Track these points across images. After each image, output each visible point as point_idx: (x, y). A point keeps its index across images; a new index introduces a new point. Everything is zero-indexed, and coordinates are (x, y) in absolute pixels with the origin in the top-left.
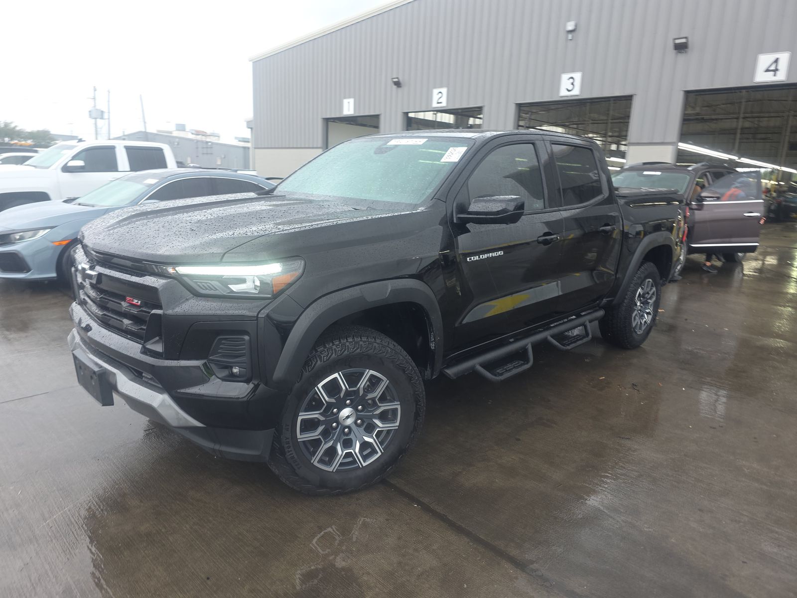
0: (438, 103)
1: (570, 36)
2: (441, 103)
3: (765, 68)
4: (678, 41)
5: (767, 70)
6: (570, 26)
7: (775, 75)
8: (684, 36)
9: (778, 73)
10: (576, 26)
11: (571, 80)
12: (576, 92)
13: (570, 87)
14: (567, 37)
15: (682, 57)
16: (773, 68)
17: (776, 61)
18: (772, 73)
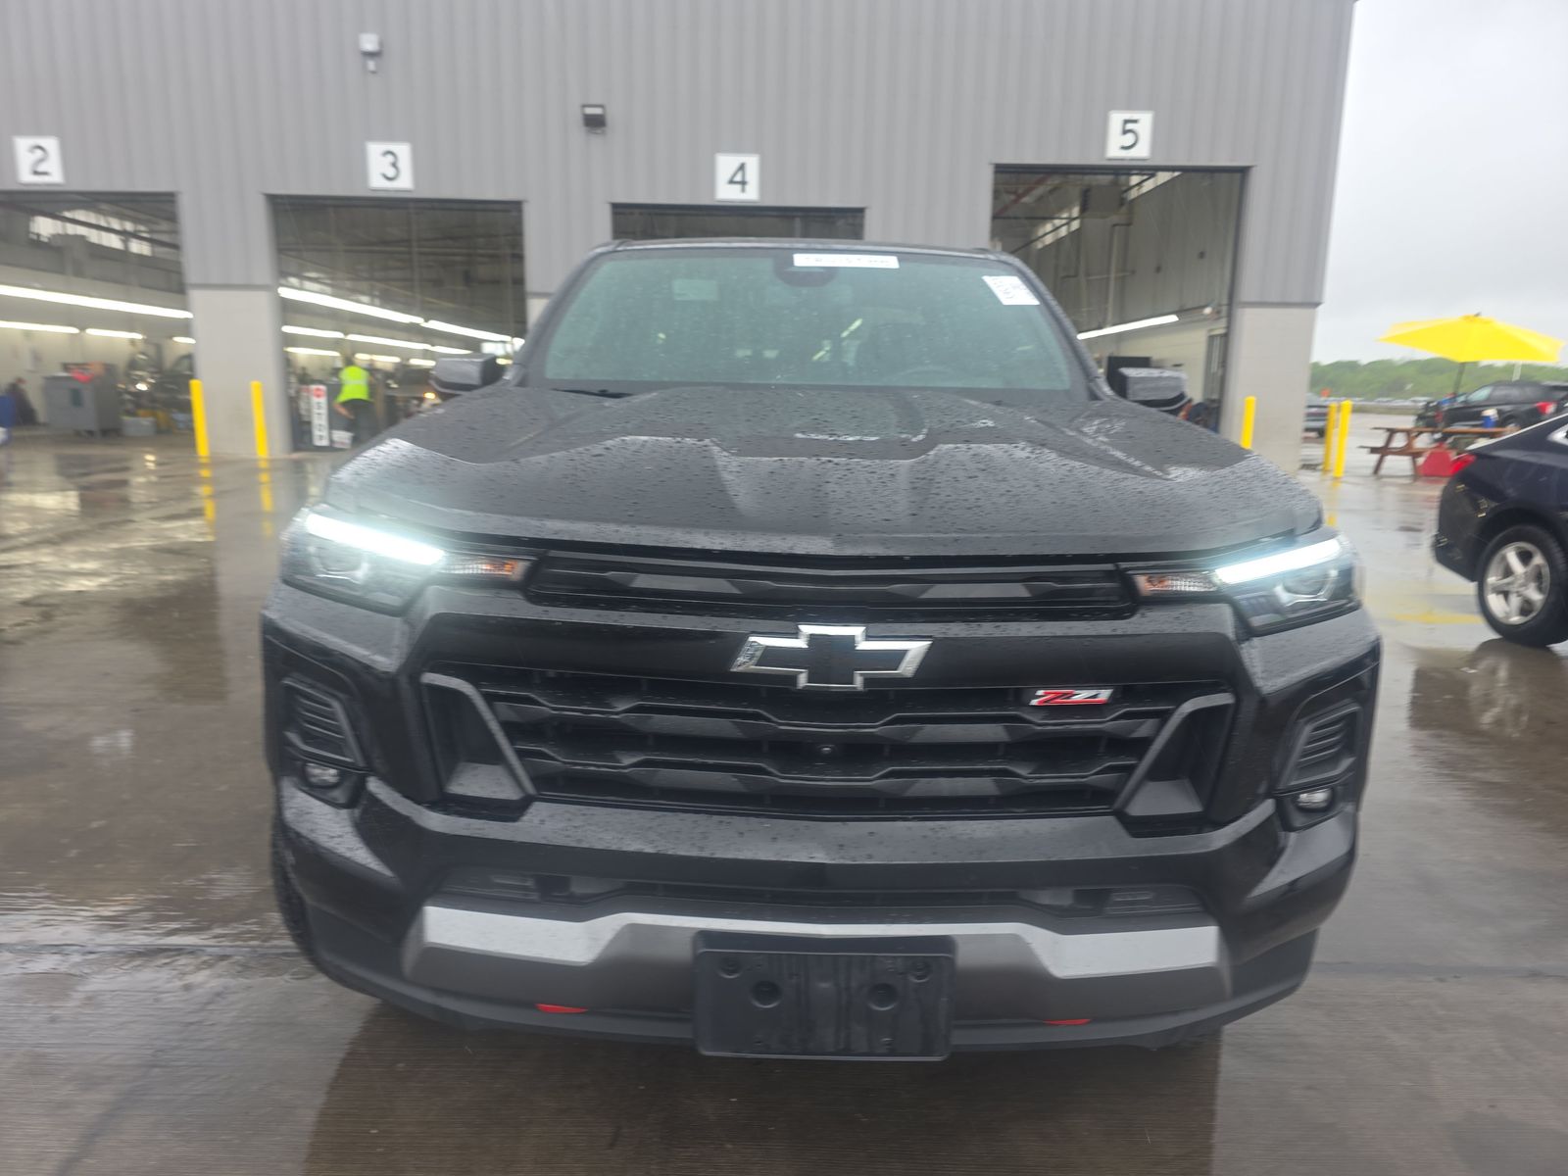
0: (36, 173)
1: (371, 65)
2: (45, 173)
3: (728, 177)
4: (590, 111)
5: (731, 182)
6: (369, 43)
7: (743, 190)
8: (599, 102)
9: (747, 187)
10: (381, 44)
11: (390, 158)
12: (404, 183)
13: (391, 172)
14: (365, 66)
15: (596, 141)
16: (738, 178)
17: (742, 167)
18: (739, 187)
